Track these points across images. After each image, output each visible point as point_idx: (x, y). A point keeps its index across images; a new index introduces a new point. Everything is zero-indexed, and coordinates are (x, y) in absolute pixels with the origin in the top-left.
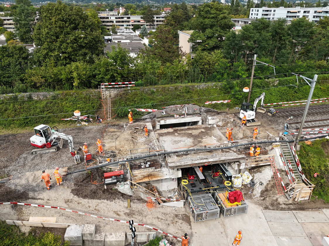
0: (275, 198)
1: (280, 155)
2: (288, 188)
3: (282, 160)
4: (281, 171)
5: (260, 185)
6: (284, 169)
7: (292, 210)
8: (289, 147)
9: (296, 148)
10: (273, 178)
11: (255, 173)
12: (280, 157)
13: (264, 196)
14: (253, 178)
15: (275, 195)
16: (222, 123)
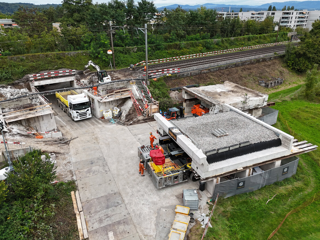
1: (136, 90)
3: (138, 92)
4: (138, 100)
9: (147, 83)
10: (133, 105)
13: (128, 119)
14: (120, 110)
15: (136, 116)
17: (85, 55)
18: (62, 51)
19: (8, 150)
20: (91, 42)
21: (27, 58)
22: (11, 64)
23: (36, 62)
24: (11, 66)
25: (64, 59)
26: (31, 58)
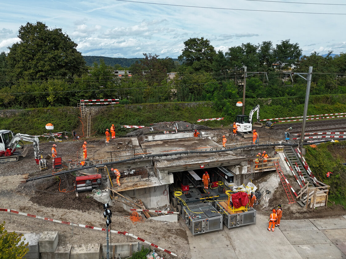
0: (286, 208)
1: (285, 160)
2: (300, 193)
3: (288, 165)
4: (288, 177)
5: (267, 193)
6: (292, 175)
7: (308, 218)
8: (293, 151)
10: (280, 184)
11: (260, 183)
12: (285, 162)
13: (273, 206)
14: (257, 188)
15: (286, 203)
16: (217, 138)
18: (181, 101)
21: (144, 108)
22: (127, 114)
23: (153, 113)
25: (183, 111)
26: (148, 108)
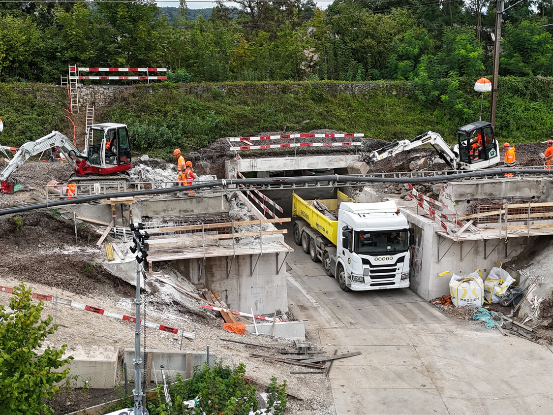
17: (396, 96)
18: (329, 79)
19: (142, 350)
20: (419, 55)
21: (230, 93)
22: (187, 104)
23: (254, 104)
24: (185, 109)
25: (332, 103)
26: (240, 94)
